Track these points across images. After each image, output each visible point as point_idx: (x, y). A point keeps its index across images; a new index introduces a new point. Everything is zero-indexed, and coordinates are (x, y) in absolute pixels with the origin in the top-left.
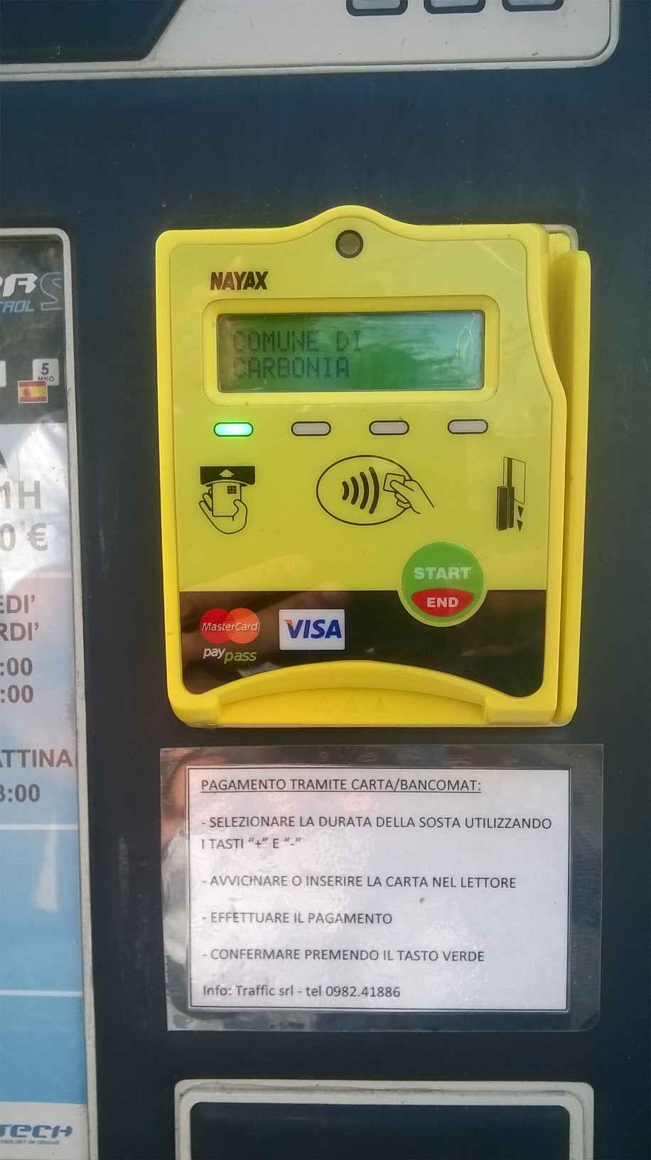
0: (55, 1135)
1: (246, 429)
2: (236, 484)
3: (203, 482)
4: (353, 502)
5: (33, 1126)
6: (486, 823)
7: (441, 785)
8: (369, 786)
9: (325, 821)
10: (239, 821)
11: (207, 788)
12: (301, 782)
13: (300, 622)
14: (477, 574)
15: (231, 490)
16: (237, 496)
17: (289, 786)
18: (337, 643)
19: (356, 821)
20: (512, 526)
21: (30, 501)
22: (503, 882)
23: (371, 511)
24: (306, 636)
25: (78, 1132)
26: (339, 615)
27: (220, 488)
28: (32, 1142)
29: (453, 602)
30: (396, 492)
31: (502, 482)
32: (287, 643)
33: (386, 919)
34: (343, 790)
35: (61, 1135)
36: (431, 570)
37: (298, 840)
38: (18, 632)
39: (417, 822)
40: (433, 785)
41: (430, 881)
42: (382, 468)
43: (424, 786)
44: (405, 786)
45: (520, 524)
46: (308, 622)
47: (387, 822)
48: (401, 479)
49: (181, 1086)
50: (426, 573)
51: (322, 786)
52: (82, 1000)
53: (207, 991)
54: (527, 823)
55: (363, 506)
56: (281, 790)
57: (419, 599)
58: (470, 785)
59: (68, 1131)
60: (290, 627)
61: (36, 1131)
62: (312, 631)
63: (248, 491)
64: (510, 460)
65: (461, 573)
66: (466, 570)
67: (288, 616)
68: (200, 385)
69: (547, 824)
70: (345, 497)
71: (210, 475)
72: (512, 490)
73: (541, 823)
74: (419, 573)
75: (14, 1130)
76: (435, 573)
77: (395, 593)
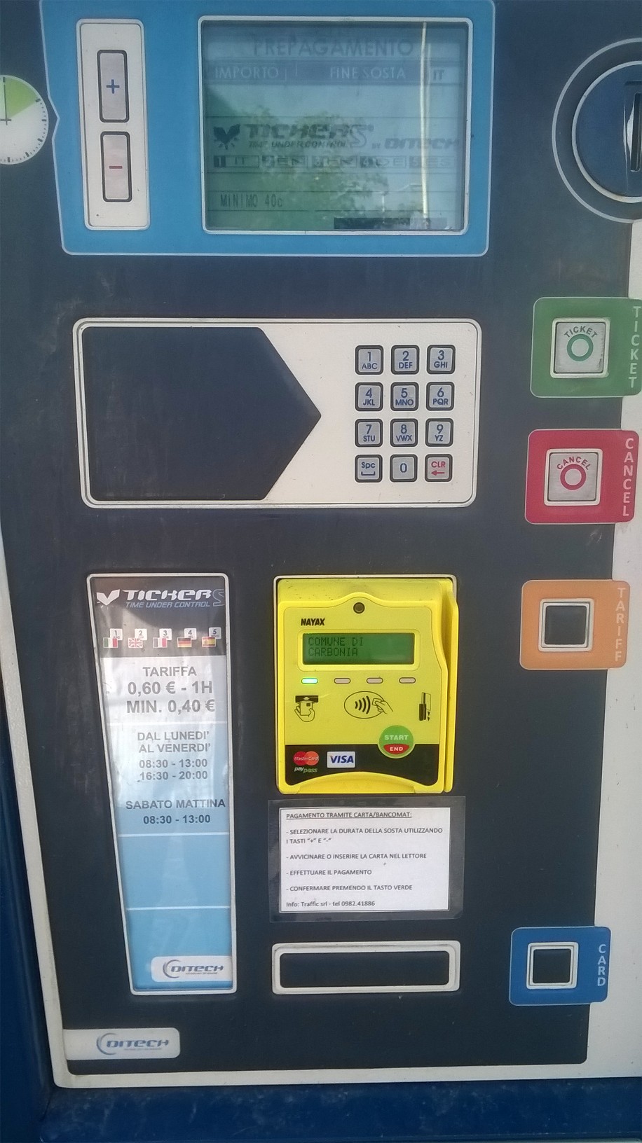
0: (215, 970)
1: (315, 681)
2: (310, 702)
3: (297, 701)
4: (360, 709)
5: (205, 966)
6: (414, 831)
7: (394, 815)
8: (362, 816)
9: (342, 831)
10: (303, 831)
11: (289, 818)
12: (331, 814)
13: (336, 757)
14: (411, 737)
15: (308, 705)
16: (311, 707)
17: (326, 816)
18: (352, 765)
19: (356, 831)
20: (425, 719)
21: (207, 690)
22: (421, 856)
23: (367, 713)
24: (338, 762)
25: (226, 968)
26: (353, 754)
27: (303, 704)
28: (204, 973)
29: (401, 749)
30: (377, 706)
31: (421, 702)
32: (330, 765)
33: (370, 872)
34: (350, 817)
35: (218, 970)
36: (392, 736)
37: (330, 839)
38: (201, 747)
39: (383, 831)
40: (390, 815)
41: (388, 856)
42: (372, 697)
43: (386, 815)
44: (378, 816)
45: (429, 718)
46: (339, 757)
47: (370, 831)
48: (380, 701)
49: (275, 947)
50: (390, 738)
51: (341, 816)
52: (229, 910)
53: (288, 905)
54: (432, 830)
55: (363, 711)
56: (322, 818)
57: (387, 747)
58: (407, 814)
59: (222, 968)
60: (332, 759)
61: (206, 969)
62: (341, 760)
63: (315, 704)
64: (425, 694)
65: (404, 738)
66: (406, 736)
67: (330, 754)
68: (296, 663)
69: (440, 831)
70: (356, 708)
71: (299, 699)
72: (425, 705)
73: (438, 830)
74: (387, 737)
75: (196, 968)
76: (393, 738)
77: (377, 745)
